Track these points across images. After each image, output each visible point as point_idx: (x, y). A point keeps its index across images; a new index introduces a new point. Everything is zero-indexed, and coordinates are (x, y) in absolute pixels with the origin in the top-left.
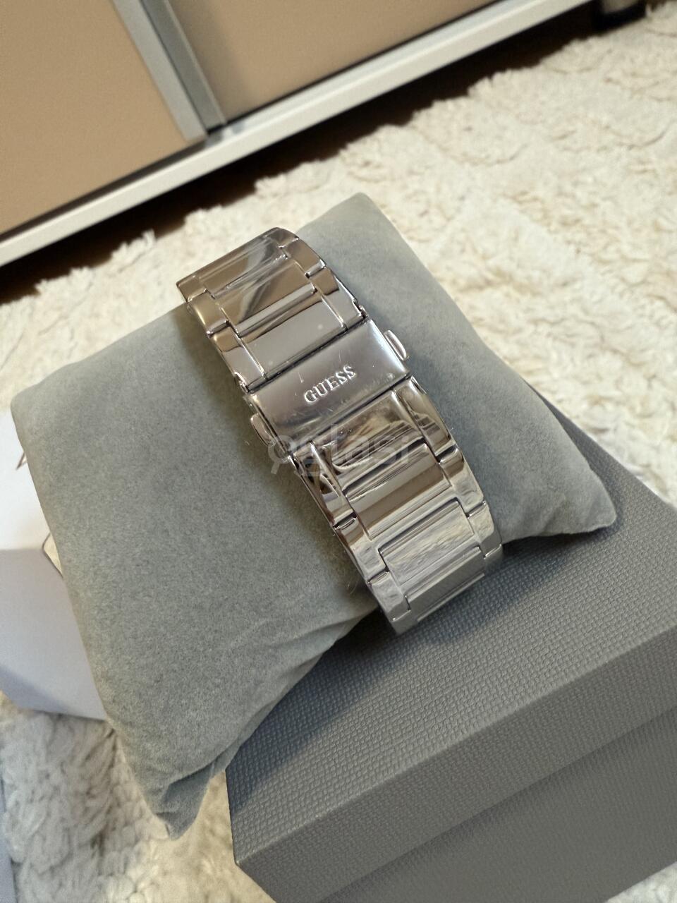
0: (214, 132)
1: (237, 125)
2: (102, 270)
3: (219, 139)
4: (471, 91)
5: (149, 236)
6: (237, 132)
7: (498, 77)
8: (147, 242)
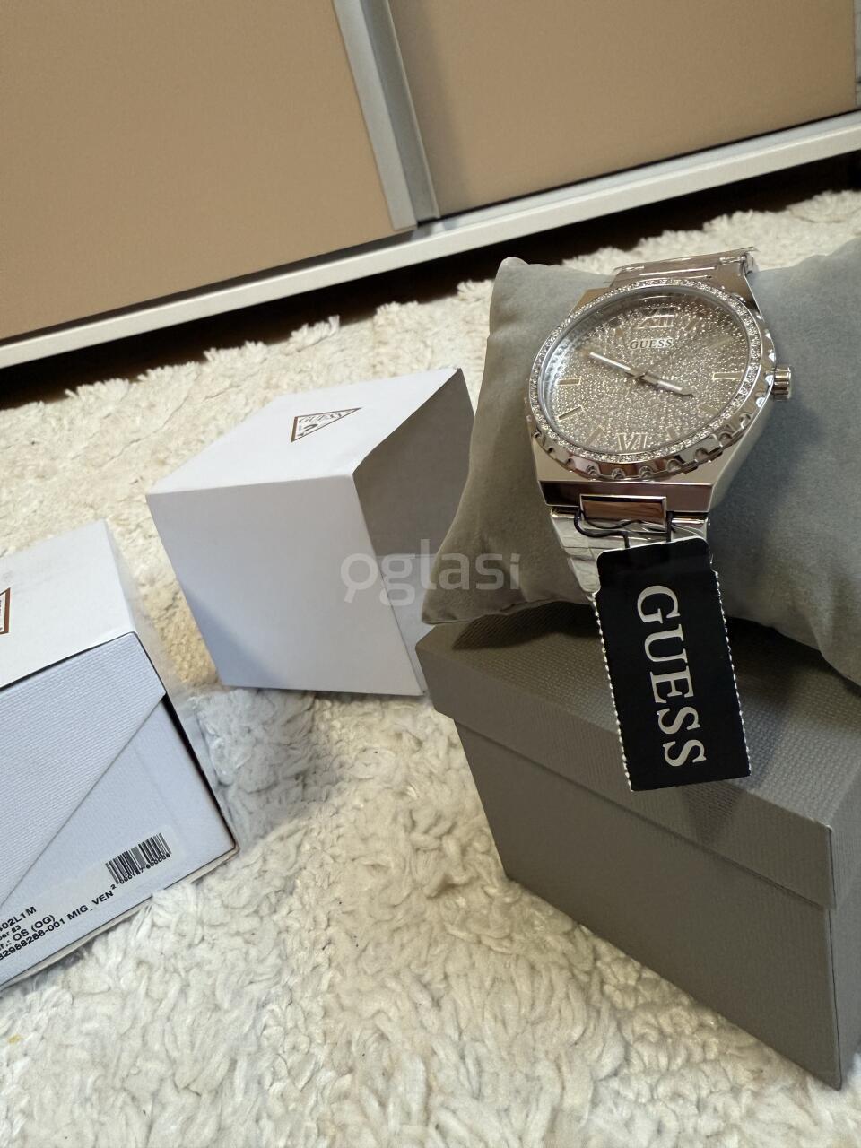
0: (425, 224)
1: (449, 222)
2: (277, 348)
3: (428, 234)
4: (706, 226)
5: (334, 321)
6: (448, 229)
7: (738, 216)
8: (330, 327)
